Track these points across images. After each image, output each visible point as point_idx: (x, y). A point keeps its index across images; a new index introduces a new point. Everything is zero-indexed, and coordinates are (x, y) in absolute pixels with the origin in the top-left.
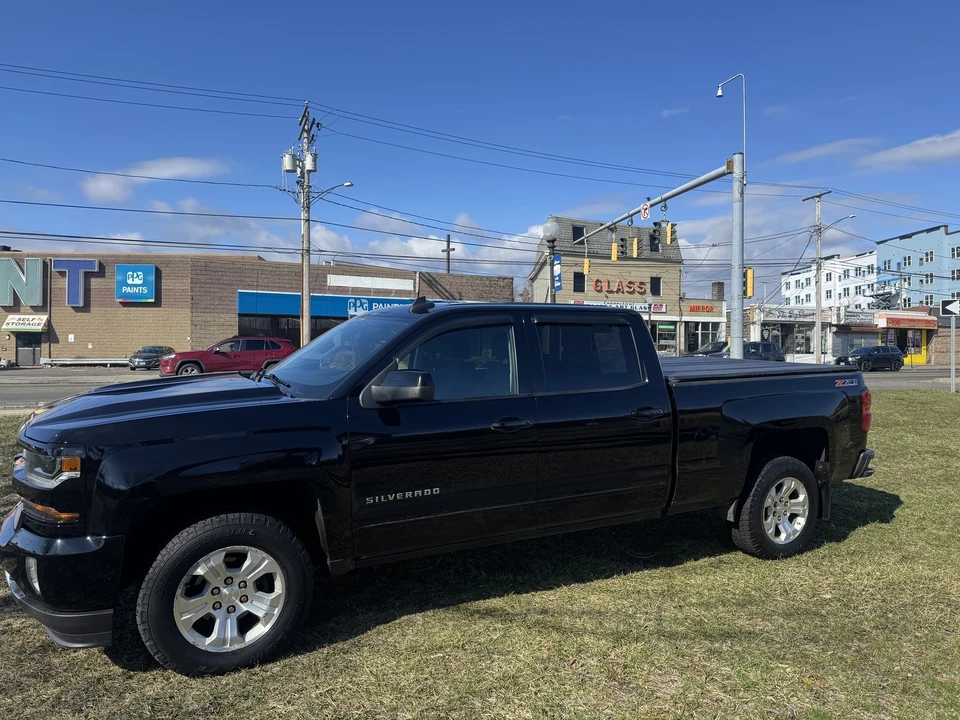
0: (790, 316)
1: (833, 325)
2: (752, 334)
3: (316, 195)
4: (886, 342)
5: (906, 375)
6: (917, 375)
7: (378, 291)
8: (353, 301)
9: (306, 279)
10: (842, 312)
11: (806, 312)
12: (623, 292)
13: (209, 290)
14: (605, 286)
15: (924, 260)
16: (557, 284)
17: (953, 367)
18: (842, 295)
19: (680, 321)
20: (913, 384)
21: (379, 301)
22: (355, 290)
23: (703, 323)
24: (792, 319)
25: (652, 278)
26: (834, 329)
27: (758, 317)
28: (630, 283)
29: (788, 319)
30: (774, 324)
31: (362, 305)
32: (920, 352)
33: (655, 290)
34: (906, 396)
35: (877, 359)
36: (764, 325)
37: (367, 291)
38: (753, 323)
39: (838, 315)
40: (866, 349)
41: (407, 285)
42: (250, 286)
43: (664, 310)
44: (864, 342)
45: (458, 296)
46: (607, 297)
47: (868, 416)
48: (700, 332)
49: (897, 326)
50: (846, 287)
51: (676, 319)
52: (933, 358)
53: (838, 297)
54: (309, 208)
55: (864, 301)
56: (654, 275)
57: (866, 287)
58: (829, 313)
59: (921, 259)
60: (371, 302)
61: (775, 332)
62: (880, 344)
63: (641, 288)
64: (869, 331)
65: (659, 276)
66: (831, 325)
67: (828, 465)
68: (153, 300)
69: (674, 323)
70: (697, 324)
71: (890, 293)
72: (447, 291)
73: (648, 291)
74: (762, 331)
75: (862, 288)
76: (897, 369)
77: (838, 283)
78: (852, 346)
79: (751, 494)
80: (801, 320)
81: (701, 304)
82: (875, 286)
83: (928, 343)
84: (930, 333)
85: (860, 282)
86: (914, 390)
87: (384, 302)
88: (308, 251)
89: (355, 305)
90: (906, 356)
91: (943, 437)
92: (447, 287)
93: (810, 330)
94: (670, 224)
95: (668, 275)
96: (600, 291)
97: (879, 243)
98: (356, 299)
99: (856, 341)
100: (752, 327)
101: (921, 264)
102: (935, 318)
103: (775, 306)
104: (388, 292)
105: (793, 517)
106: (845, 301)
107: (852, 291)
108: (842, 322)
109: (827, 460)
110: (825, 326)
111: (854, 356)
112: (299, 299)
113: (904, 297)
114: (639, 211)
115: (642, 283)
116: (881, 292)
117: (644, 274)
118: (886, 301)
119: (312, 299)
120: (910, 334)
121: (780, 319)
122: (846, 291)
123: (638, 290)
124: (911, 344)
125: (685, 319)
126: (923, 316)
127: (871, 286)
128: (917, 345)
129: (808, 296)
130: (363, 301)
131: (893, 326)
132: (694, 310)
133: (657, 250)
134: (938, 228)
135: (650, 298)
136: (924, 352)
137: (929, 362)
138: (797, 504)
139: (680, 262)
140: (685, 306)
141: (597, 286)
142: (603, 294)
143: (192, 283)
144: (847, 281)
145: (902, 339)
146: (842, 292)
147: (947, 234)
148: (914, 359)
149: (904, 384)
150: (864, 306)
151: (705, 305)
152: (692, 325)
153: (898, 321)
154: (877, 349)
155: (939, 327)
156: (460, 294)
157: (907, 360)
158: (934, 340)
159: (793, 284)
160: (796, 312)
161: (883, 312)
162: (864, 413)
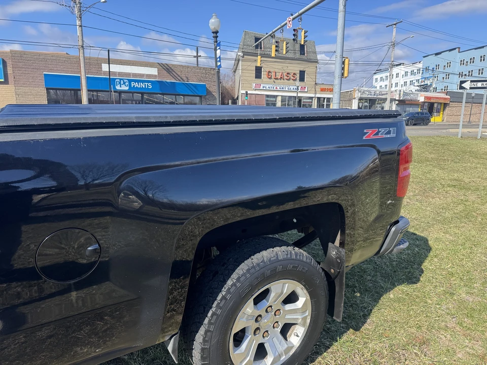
0: (374, 95)
1: (397, 100)
2: (353, 105)
3: (84, 9)
4: (423, 110)
5: (433, 127)
6: (437, 127)
7: (135, 75)
8: (119, 80)
9: (82, 65)
10: (402, 93)
11: (383, 93)
12: (284, 79)
13: (25, 72)
14: (273, 74)
15: (446, 66)
16: (219, 64)
17: (461, 124)
18: (403, 85)
19: (315, 97)
20: (436, 132)
21: (135, 81)
22: (120, 74)
23: (327, 98)
24: (375, 96)
25: (300, 71)
26: (397, 102)
27: (357, 95)
28: (288, 73)
29: (373, 96)
30: (366, 100)
31: (124, 83)
32: (439, 115)
33: (302, 79)
34: (433, 140)
35: (418, 119)
36: (360, 99)
37: (128, 74)
38: (354, 98)
39: (400, 95)
40: (412, 113)
41: (154, 71)
42: (51, 70)
43: (306, 90)
44: (411, 110)
45: (186, 80)
46: (275, 82)
47: (408, 176)
48: (325, 103)
49: (429, 101)
50: (405, 81)
51: (313, 95)
52: (445, 119)
53: (401, 86)
54: (81, 18)
55: (413, 89)
56: (302, 70)
57: (415, 81)
58: (395, 93)
59: (445, 66)
60: (130, 81)
61: (366, 104)
62: (419, 110)
63: (294, 77)
64: (414, 103)
65: (304, 70)
66: (395, 100)
67: (343, 251)
68: (3, 80)
69: (311, 98)
70: (324, 98)
71: (427, 84)
72: (179, 76)
73: (298, 78)
74: (359, 103)
75: (414, 81)
76: (427, 124)
77: (402, 79)
78: (405, 112)
79: (206, 321)
80: (380, 97)
81: (326, 87)
82: (420, 80)
83: (444, 110)
84: (445, 105)
85: (413, 78)
86: (437, 136)
87: (138, 81)
88: (82, 46)
89: (120, 83)
90: (432, 118)
91: (458, 171)
92: (179, 73)
93: (384, 103)
94: (303, 31)
95: (309, 69)
96: (270, 78)
97: (424, 57)
98: (120, 79)
99: (408, 109)
100: (354, 101)
101: (444, 69)
102: (449, 97)
103: (366, 89)
104: (142, 75)
105: (286, 329)
106: (404, 88)
107: (408, 83)
108: (401, 99)
109: (342, 244)
110: (392, 100)
111: (406, 117)
112: (79, 78)
113: (434, 86)
114: (286, 24)
115: (294, 74)
116: (423, 84)
117: (295, 68)
118: (425, 88)
119: (88, 78)
120: (436, 105)
121: (369, 96)
122: (405, 83)
123: (293, 78)
124: (435, 111)
125: (318, 95)
126: (443, 95)
127: (418, 81)
128: (438, 112)
129: (386, 86)
130: (125, 81)
131: (428, 101)
132: (323, 90)
133: (304, 54)
134: (455, 49)
135: (298, 83)
136: (441, 115)
137: (443, 121)
138: (294, 311)
139: (316, 62)
140: (318, 88)
141: (269, 75)
142: (272, 80)
143: (13, 68)
144: (406, 78)
145: (431, 107)
146: (403, 83)
147: (459, 52)
148: (436, 119)
149: (431, 132)
150: (414, 91)
151: (329, 88)
152: (322, 99)
153: (429, 98)
154: (418, 113)
155: (450, 102)
156: (187, 78)
157: (432, 120)
158: (447, 109)
159: (379, 79)
160: (378, 92)
161: (423, 93)
162: (402, 174)
